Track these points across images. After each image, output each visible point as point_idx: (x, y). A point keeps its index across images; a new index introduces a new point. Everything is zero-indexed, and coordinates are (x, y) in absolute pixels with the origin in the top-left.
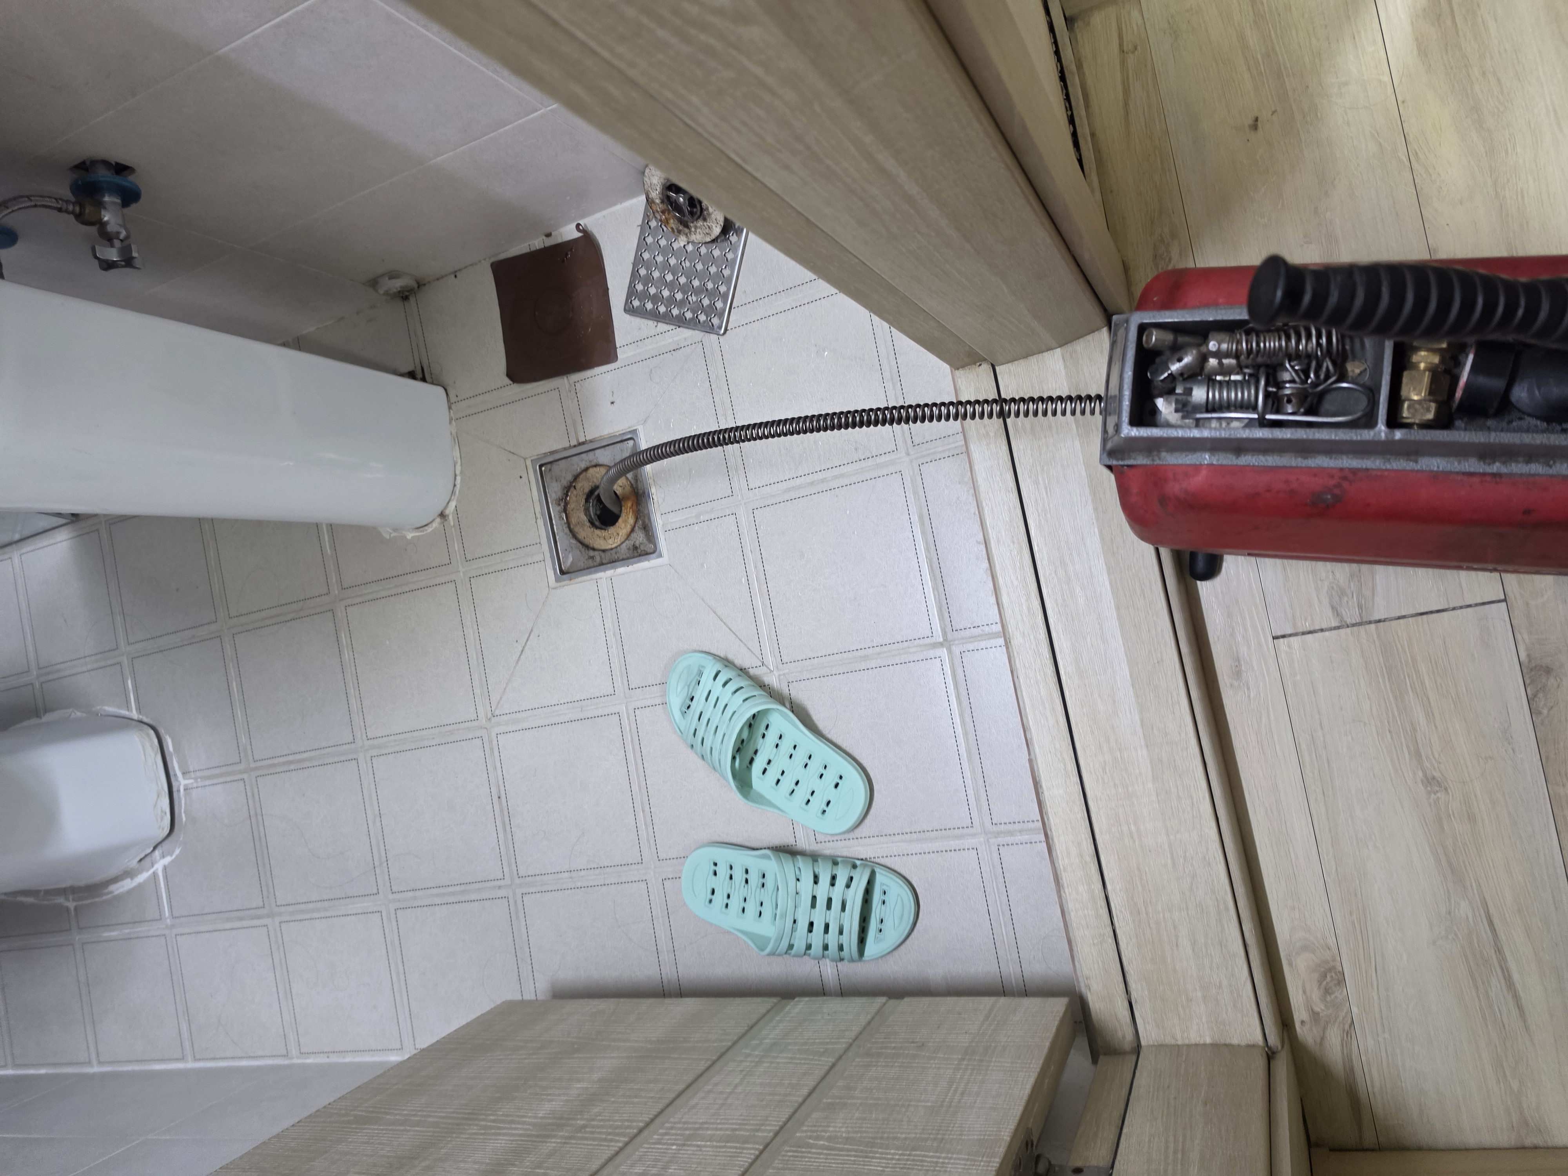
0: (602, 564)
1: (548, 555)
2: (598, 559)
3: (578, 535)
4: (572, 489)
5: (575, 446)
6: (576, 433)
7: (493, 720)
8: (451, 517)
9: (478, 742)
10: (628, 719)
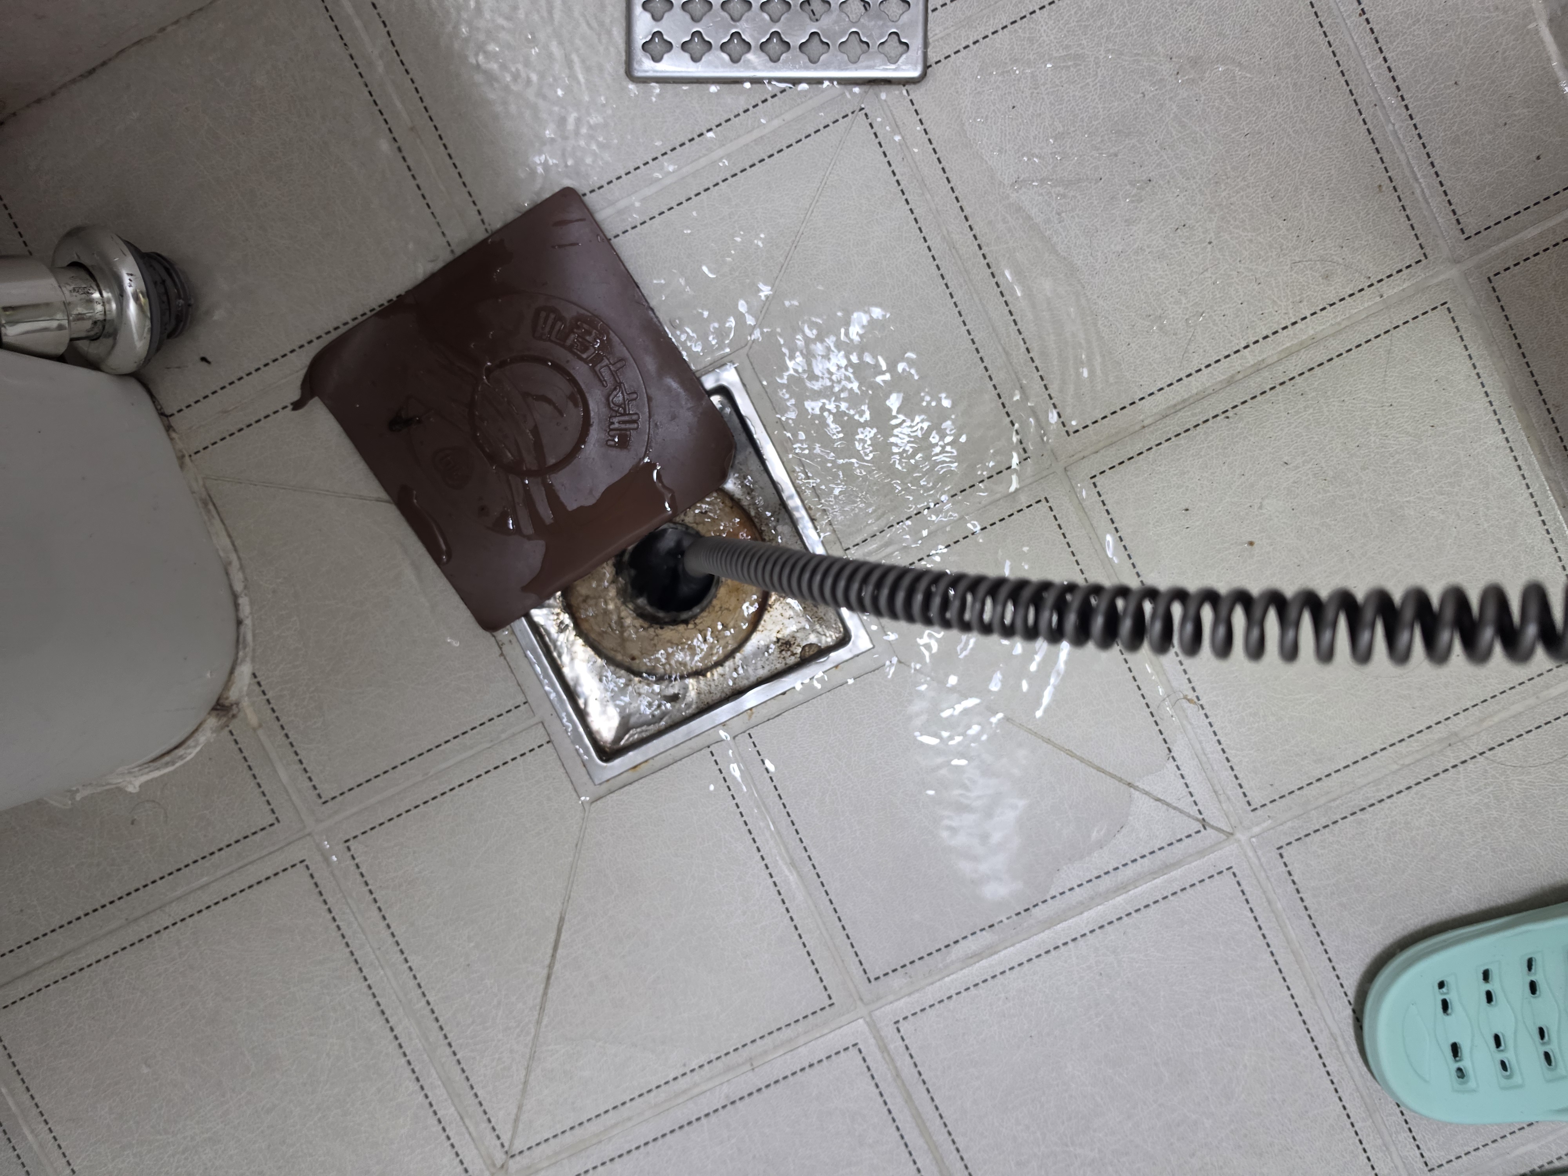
8: (246, 706)
10: (884, 1048)
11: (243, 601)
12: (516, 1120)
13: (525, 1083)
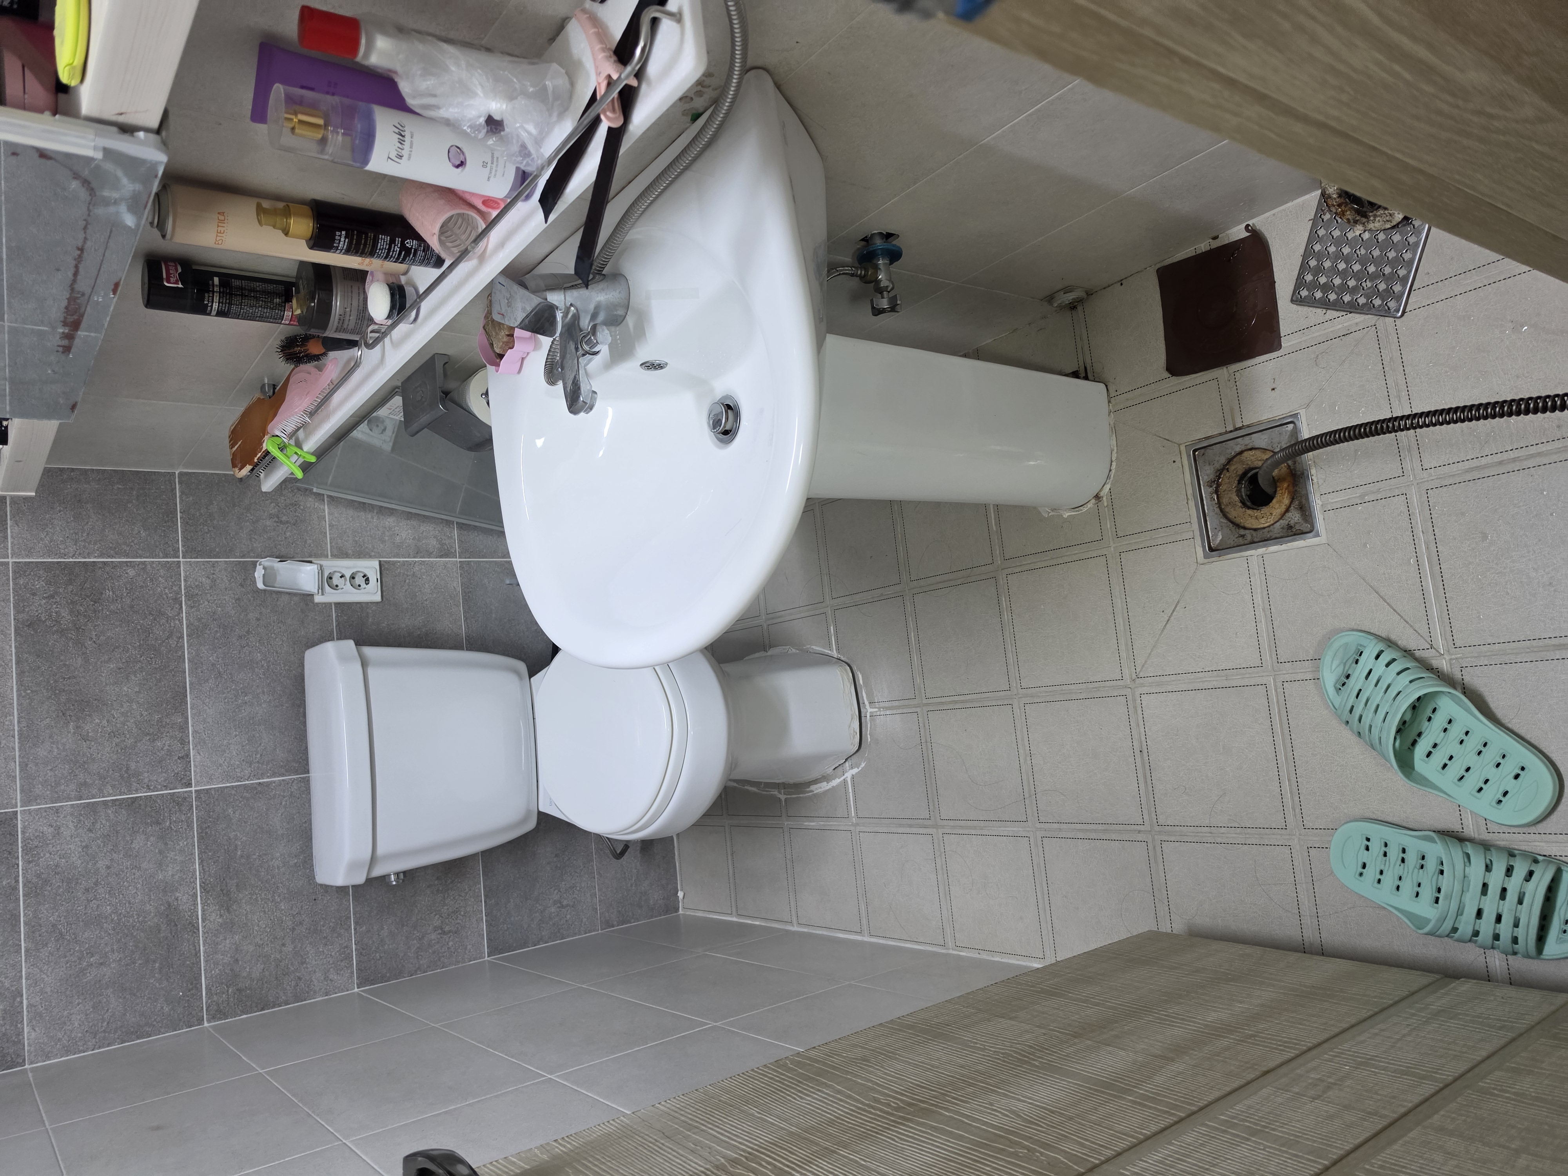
0: (1253, 542)
1: (1197, 533)
2: (1249, 538)
3: (1228, 515)
4: (1225, 471)
5: (1231, 431)
6: (1233, 420)
7: (1138, 681)
8: (1104, 499)
9: (1123, 699)
10: (1276, 691)
11: (1114, 464)
12: (1143, 666)
13: (1150, 654)
